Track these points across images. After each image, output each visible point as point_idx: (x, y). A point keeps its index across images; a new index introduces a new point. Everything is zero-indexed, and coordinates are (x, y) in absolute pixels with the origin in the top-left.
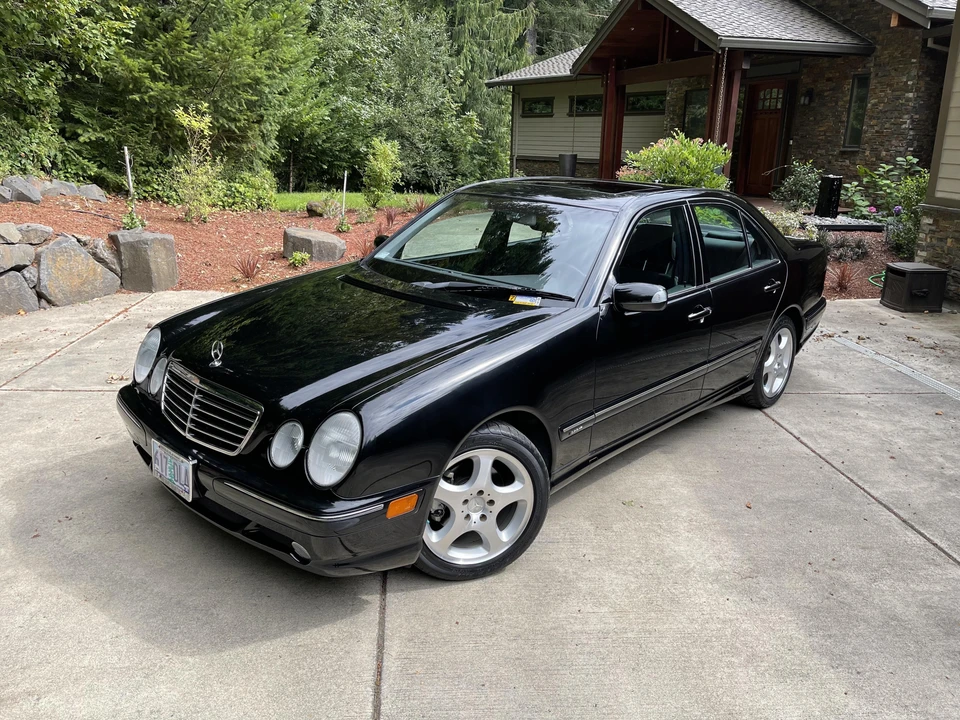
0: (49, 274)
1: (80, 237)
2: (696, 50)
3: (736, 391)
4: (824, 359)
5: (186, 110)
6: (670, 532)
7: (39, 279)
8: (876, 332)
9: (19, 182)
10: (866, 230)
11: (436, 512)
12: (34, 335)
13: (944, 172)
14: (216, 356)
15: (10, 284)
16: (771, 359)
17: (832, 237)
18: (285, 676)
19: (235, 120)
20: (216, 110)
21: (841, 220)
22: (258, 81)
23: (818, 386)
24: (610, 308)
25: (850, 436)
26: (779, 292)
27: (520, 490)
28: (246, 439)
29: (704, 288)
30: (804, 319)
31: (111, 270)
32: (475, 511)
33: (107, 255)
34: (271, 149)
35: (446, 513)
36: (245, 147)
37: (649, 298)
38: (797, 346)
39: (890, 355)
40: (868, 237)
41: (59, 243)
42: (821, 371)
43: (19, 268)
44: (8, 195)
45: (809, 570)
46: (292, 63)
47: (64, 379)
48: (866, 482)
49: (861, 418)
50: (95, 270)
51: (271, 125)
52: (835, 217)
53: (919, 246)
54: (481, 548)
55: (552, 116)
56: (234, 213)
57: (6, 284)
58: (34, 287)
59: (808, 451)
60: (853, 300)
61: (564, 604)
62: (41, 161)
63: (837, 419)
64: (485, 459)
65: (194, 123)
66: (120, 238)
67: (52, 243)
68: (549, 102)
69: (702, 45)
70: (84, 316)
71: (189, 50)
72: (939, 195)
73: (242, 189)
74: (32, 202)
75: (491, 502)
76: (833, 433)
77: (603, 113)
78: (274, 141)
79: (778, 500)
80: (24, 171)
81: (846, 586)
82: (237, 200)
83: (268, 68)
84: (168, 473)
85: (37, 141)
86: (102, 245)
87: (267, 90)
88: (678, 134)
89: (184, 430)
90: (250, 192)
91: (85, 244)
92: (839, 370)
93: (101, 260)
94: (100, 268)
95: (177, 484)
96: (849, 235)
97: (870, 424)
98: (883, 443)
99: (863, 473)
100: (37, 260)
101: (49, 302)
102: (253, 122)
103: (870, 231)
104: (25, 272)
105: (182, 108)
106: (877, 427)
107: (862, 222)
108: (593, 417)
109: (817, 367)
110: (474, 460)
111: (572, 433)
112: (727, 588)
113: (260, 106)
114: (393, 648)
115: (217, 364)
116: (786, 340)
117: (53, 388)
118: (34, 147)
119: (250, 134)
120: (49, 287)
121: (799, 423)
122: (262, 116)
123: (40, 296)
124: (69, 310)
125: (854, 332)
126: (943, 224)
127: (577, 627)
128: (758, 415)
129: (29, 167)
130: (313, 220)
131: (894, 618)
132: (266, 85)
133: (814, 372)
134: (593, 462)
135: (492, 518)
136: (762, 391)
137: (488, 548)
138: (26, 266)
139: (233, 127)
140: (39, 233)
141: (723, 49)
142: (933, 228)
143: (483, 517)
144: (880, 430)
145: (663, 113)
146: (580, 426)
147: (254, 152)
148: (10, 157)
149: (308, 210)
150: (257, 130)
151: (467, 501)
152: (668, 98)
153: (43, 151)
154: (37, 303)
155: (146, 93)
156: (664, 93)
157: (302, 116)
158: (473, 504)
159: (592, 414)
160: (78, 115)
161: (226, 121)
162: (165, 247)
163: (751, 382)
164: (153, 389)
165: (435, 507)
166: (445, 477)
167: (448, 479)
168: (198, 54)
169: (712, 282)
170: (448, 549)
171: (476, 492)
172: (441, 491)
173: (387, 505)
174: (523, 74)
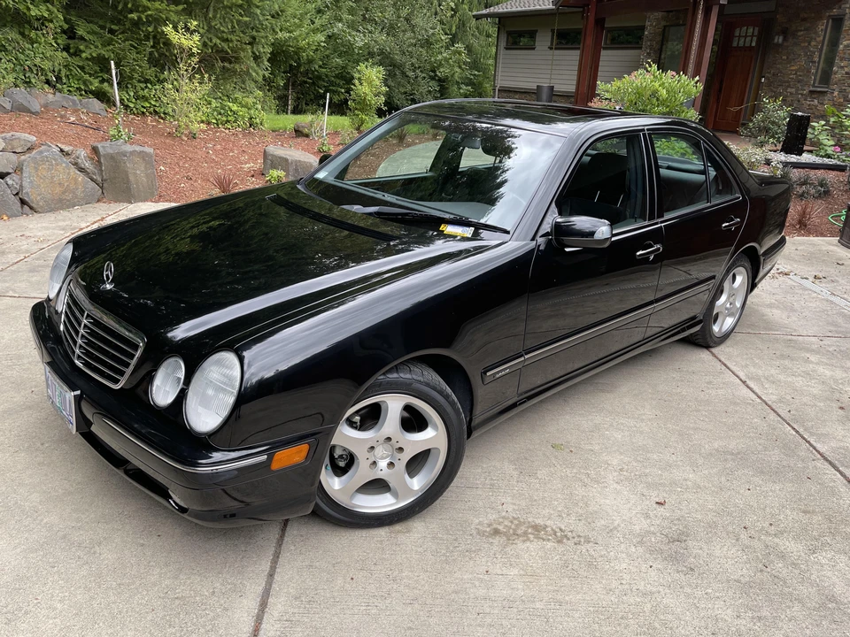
0: (31, 182)
1: (63, 147)
3: (683, 330)
4: (778, 297)
5: (175, 28)
6: (598, 482)
7: (21, 186)
8: (832, 271)
9: (21, 94)
10: (829, 169)
11: (341, 456)
12: (10, 240)
14: (107, 278)
16: (723, 298)
17: (795, 174)
19: (227, 40)
21: (806, 158)
23: (769, 325)
24: (549, 243)
25: (799, 382)
26: (738, 229)
27: (433, 436)
28: (128, 372)
29: (657, 224)
30: (762, 258)
31: (92, 180)
32: (383, 458)
33: (87, 165)
34: (261, 71)
36: (237, 66)
37: (592, 234)
38: (752, 285)
39: (845, 296)
40: (831, 176)
41: (41, 152)
42: (774, 311)
43: (2, 175)
44: (8, 106)
45: (744, 536)
47: (23, 285)
48: (812, 434)
49: (812, 362)
50: (76, 180)
51: (263, 47)
52: (800, 155)
54: (388, 495)
55: (533, 49)
56: (227, 131)
58: (17, 194)
59: (754, 397)
60: (811, 238)
61: (472, 562)
62: (46, 75)
63: (786, 362)
64: (394, 405)
65: (182, 40)
66: (101, 149)
67: (35, 151)
68: (532, 35)
70: (61, 224)
73: (235, 108)
74: (33, 113)
75: (401, 449)
76: (782, 377)
77: (581, 46)
78: (266, 63)
79: (717, 450)
80: (28, 83)
81: (782, 557)
82: (230, 119)
84: (57, 400)
85: (41, 56)
86: (83, 153)
87: (258, 11)
88: (650, 66)
90: (242, 111)
91: (68, 154)
92: (793, 310)
93: (82, 170)
94: (81, 177)
95: (65, 413)
96: (812, 173)
97: (821, 369)
98: (833, 390)
99: (810, 424)
100: (19, 169)
101: (31, 208)
102: (246, 44)
103: (833, 170)
104: (8, 179)
105: (171, 26)
106: (828, 373)
107: (826, 161)
108: (522, 359)
109: (770, 306)
110: (382, 405)
111: (498, 376)
112: (651, 552)
113: (252, 29)
114: (277, 606)
115: (109, 287)
116: (741, 279)
117: (11, 293)
118: (38, 61)
119: (242, 54)
120: (31, 194)
121: (747, 366)
122: (254, 38)
123: (23, 202)
124: (51, 216)
125: (811, 271)
127: (482, 592)
128: (704, 355)
129: (33, 81)
130: (299, 140)
131: (832, 599)
132: (258, 7)
133: (767, 311)
134: (520, 404)
135: (401, 465)
136: (710, 330)
137: (396, 495)
138: (8, 174)
139: (226, 47)
140: (22, 143)
143: (391, 465)
144: (832, 377)
145: (641, 48)
146: (506, 369)
147: (248, 73)
148: (14, 70)
149: (296, 131)
150: (249, 51)
151: (372, 448)
152: (646, 33)
153: (47, 65)
154: (20, 209)
155: (143, 12)
156: (643, 28)
157: (298, 41)
158: (380, 451)
159: (522, 356)
160: (80, 32)
161: (218, 41)
162: (144, 160)
163: (700, 322)
164: (58, 308)
165: (339, 452)
166: (349, 420)
167: (353, 423)
169: (665, 218)
170: (352, 497)
171: (383, 439)
172: (343, 437)
173: (271, 456)
174: (509, 6)
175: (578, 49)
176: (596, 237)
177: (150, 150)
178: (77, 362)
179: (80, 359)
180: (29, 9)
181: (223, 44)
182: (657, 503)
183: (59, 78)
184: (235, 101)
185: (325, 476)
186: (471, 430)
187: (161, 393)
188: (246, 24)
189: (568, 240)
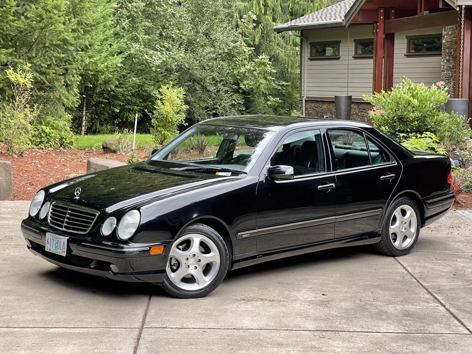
2: (441, 7)
5: (15, 70)
6: (297, 291)
11: (174, 264)
14: (77, 194)
16: (397, 224)
19: (44, 73)
20: (36, 68)
22: (65, 41)
25: (439, 268)
26: (394, 180)
27: (214, 256)
28: (91, 225)
32: (192, 265)
34: (73, 98)
35: (179, 265)
36: (51, 95)
37: (284, 172)
45: (358, 301)
46: (94, 26)
48: (425, 281)
49: (457, 261)
51: (73, 76)
54: (195, 284)
55: (338, 59)
56: (41, 151)
59: (405, 271)
61: (231, 305)
63: (440, 261)
64: (196, 239)
65: (20, 79)
68: (336, 45)
69: (445, 3)
71: (13, 21)
73: (48, 130)
76: (430, 266)
77: (374, 57)
78: (75, 90)
79: (366, 284)
81: (372, 305)
82: (43, 140)
83: (74, 31)
84: (54, 246)
87: (72, 48)
89: (61, 227)
90: (54, 133)
97: (460, 263)
98: (457, 270)
99: (429, 279)
102: (60, 75)
105: (12, 68)
106: (462, 265)
108: (255, 231)
109: (458, 241)
110: (191, 239)
112: (312, 304)
113: (66, 62)
115: (77, 198)
119: (56, 84)
121: (412, 262)
122: (67, 70)
130: (108, 155)
131: (385, 312)
132: (72, 45)
134: (260, 257)
135: (200, 269)
136: (391, 244)
137: (198, 284)
139: (44, 79)
143: (196, 268)
145: (441, 55)
147: (59, 99)
149: (104, 148)
150: (63, 81)
151: (188, 259)
152: (444, 41)
156: (440, 37)
157: (97, 65)
158: (192, 261)
159: (256, 229)
161: (38, 75)
163: (380, 235)
164: (42, 216)
165: (173, 262)
166: (177, 247)
167: (180, 249)
168: (20, 24)
169: (338, 171)
170: (179, 282)
171: (192, 255)
172: (175, 252)
173: (150, 248)
174: (310, 19)
176: (286, 174)
177: (9, 162)
178: (64, 229)
179: (66, 227)
181: (41, 77)
182: (323, 294)
184: (47, 124)
185: (168, 269)
186: (233, 263)
187: (106, 230)
188: (61, 59)
189: (277, 176)
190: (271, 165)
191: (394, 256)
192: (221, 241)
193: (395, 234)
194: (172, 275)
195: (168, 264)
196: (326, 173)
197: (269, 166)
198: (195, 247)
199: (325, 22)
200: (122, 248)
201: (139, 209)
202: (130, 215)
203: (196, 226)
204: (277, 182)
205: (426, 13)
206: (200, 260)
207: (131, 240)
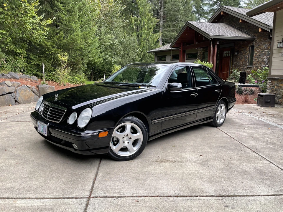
0: (19, 95)
1: (28, 86)
2: (204, 39)
3: (208, 120)
4: (237, 117)
5: (61, 55)
6: (184, 152)
7: (16, 96)
8: (254, 111)
9: (13, 74)
10: (254, 87)
11: (115, 141)
12: (13, 110)
13: (273, 67)
14: (56, 98)
15: (8, 97)
16: (219, 112)
17: (243, 88)
18: (68, 180)
19: (75, 59)
20: (70, 56)
21: (246, 84)
22: (82, 48)
23: (234, 122)
24: (166, 90)
25: (241, 133)
27: (139, 135)
28: (62, 118)
29: (196, 88)
30: (229, 102)
31: (36, 95)
32: (126, 141)
33: (35, 91)
34: (85, 68)
35: (118, 141)
36: (77, 67)
38: (227, 110)
39: (257, 116)
40: (254, 89)
41: (22, 87)
42: (236, 120)
43: (10, 93)
44: (10, 77)
45: (223, 161)
47: (19, 119)
48: (244, 143)
49: (246, 129)
50: (32, 95)
51: (85, 61)
52: (245, 83)
53: (267, 89)
54: (128, 152)
55: (166, 61)
57: (7, 97)
58: (14, 99)
59: (228, 136)
60: (249, 104)
61: (150, 166)
62: (20, 69)
63: (238, 130)
64: (129, 125)
65: (63, 58)
66: (40, 86)
67: (20, 87)
68: (165, 57)
69: (205, 38)
70: (28, 106)
71: (63, 40)
72: (272, 74)
73: (76, 78)
74: (17, 79)
76: (237, 132)
78: (86, 65)
79: (217, 146)
80: (15, 71)
81: (233, 164)
82: (75, 81)
83: (84, 45)
84: (41, 130)
85: (19, 63)
86: (34, 88)
88: (198, 60)
89: (46, 118)
90: (79, 79)
91: (30, 88)
92: (241, 119)
93: (34, 92)
94: (33, 94)
95: (44, 132)
96: (249, 88)
97: (248, 131)
98: (251, 135)
99: (243, 141)
100: (16, 91)
101: (18, 103)
102: (80, 60)
103: (255, 87)
104: (12, 94)
106: (250, 131)
107: (252, 85)
109: (236, 119)
110: (125, 126)
111: (155, 122)
112: (198, 164)
113: (82, 56)
115: (56, 100)
116: (223, 107)
117: (16, 121)
118: (18, 65)
119: (79, 63)
120: (19, 99)
121: (227, 130)
122: (83, 58)
123: (16, 101)
124: (24, 105)
125: (248, 111)
126: (274, 82)
127: (153, 171)
128: (216, 129)
129: (17, 70)
131: (246, 171)
132: (84, 50)
134: (162, 133)
135: (131, 143)
136: (216, 121)
137: (130, 152)
138: (13, 93)
139: (74, 61)
140: (17, 84)
141: (211, 39)
142: (271, 83)
143: (128, 143)
144: (251, 132)
146: (157, 121)
147: (80, 68)
148: (11, 67)
150: (81, 62)
151: (123, 137)
152: (198, 54)
153: (21, 66)
154: (15, 103)
155: (50, 51)
157: (95, 60)
158: (125, 139)
159: (161, 118)
160: (31, 57)
161: (72, 59)
162: (52, 89)
163: (213, 118)
164: (40, 111)
165: (115, 139)
166: (117, 130)
167: (118, 131)
168: (65, 41)
169: (198, 87)
170: (118, 151)
171: (126, 135)
172: (116, 134)
173: (99, 133)
174: (158, 49)
175: (178, 60)
176: (178, 87)
178: (47, 119)
179: (48, 118)
180: (17, 50)
182: (200, 155)
183: (24, 70)
184: (76, 76)
185: (111, 144)
186: (149, 137)
187: (71, 121)
188: (80, 54)
189: (171, 88)
190: (169, 83)
191: (216, 127)
192: (144, 126)
193: (217, 117)
194: (114, 148)
195: (111, 141)
196: (193, 88)
197: (168, 83)
198: (128, 130)
199: (162, 50)
200: (80, 134)
201: (91, 108)
202: (85, 111)
203: (129, 118)
204: (172, 92)
205: (197, 43)
206: (131, 138)
207: (86, 128)
